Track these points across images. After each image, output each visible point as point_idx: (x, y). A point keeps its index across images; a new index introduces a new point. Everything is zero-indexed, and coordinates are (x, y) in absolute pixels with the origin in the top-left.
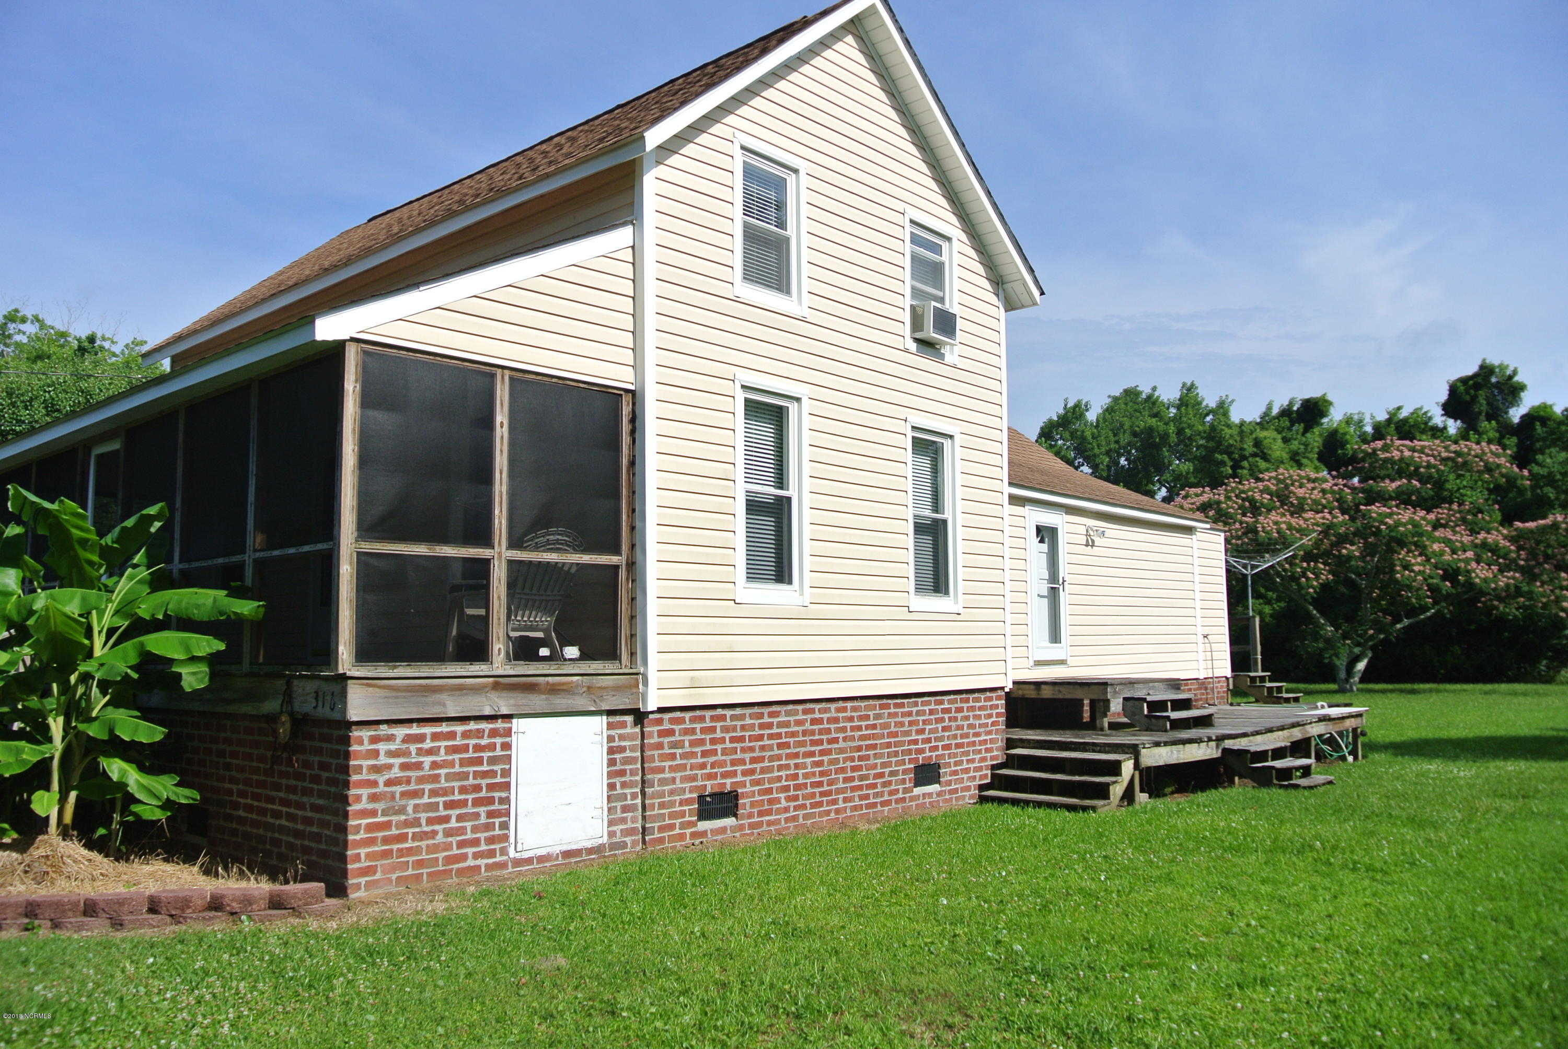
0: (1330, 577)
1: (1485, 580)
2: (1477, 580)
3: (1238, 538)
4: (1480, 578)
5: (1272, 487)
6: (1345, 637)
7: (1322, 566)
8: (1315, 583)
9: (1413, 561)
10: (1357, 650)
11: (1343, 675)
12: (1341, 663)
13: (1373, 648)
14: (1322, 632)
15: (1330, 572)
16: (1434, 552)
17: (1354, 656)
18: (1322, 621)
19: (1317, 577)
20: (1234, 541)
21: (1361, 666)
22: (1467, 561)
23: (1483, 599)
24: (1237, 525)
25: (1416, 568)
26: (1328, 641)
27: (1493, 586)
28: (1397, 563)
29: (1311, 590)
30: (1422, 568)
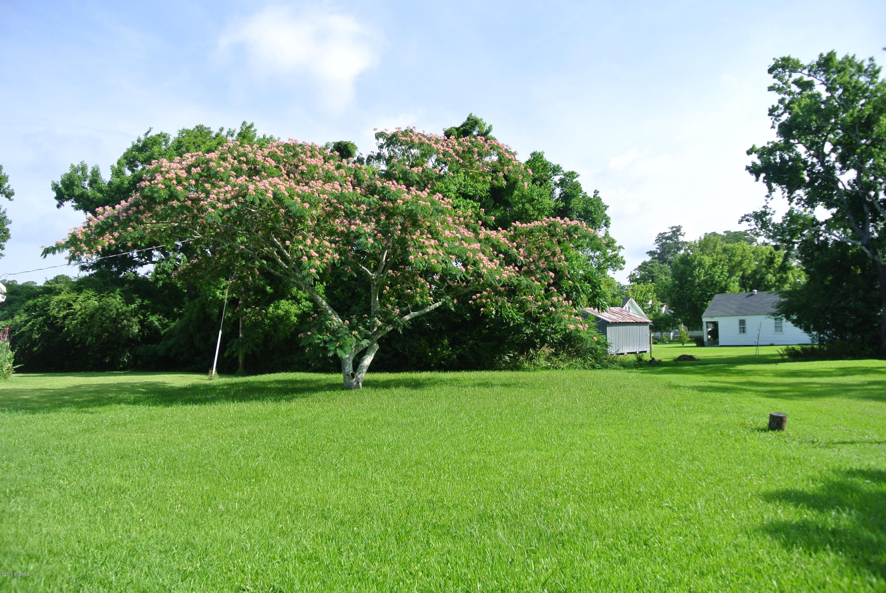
0: (337, 256)
1: (491, 272)
2: (485, 270)
3: (227, 201)
4: (487, 268)
5: (279, 153)
6: (352, 328)
7: (327, 244)
8: (318, 263)
9: (427, 243)
10: (365, 343)
11: (349, 368)
12: (347, 356)
13: (379, 342)
14: (328, 322)
15: (336, 250)
16: (446, 238)
17: (361, 349)
18: (330, 312)
19: (321, 255)
20: (219, 205)
21: (368, 360)
22: (474, 251)
23: (474, 297)
24: (229, 188)
25: (430, 251)
26: (334, 332)
27: (498, 277)
28: (411, 243)
29: (313, 271)
30: (435, 252)
